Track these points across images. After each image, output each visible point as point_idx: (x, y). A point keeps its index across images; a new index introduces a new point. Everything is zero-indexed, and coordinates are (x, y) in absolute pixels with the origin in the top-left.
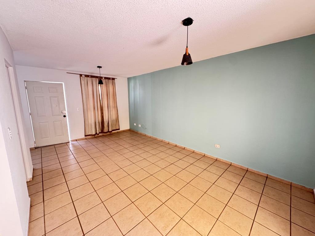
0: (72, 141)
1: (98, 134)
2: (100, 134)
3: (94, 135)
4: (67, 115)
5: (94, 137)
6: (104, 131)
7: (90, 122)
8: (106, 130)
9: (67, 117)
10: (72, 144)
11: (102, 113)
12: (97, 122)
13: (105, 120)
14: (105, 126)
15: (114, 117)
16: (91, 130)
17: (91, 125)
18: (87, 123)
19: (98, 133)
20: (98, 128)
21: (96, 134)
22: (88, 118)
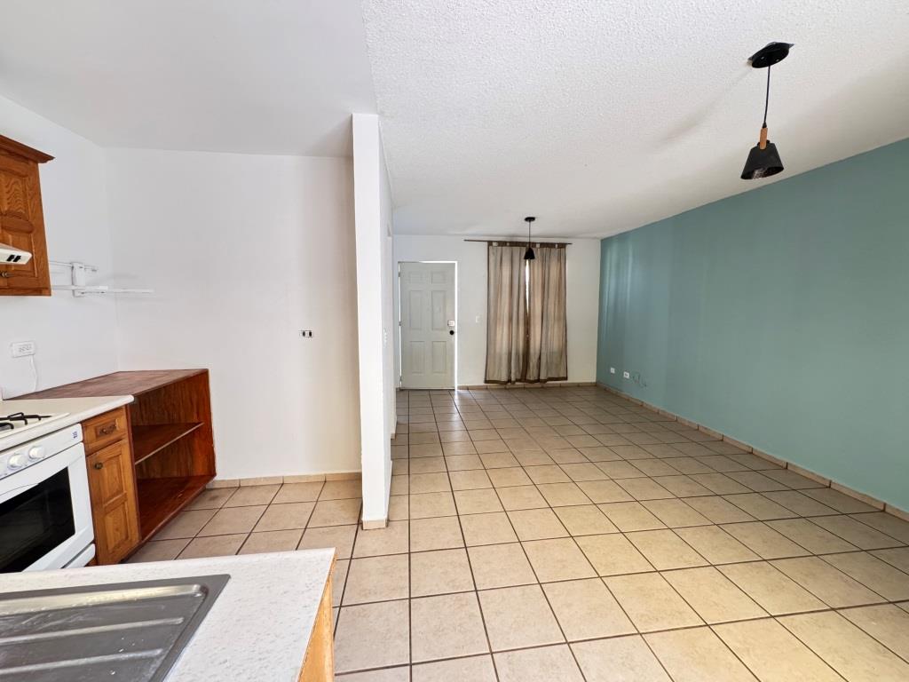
0: (460, 388)
1: (514, 382)
2: (517, 383)
3: (505, 383)
4: (456, 331)
5: (503, 387)
6: (528, 378)
7: (498, 350)
8: (532, 375)
9: (456, 334)
10: (459, 394)
11: (527, 332)
12: (513, 352)
13: (532, 351)
14: (531, 365)
15: (555, 344)
16: (499, 370)
17: (501, 359)
18: (492, 351)
19: (513, 379)
20: (515, 368)
21: (509, 381)
22: (495, 340)
